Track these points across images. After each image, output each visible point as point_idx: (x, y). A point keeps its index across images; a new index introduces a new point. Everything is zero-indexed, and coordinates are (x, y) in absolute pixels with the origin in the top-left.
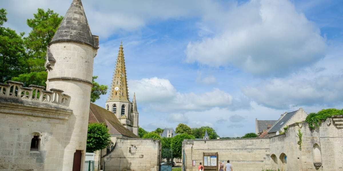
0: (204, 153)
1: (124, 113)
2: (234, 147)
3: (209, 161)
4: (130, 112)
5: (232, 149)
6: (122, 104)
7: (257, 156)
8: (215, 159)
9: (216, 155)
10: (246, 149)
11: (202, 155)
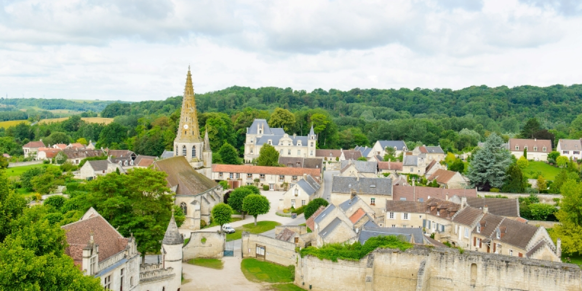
0: (257, 245)
1: (195, 155)
2: (276, 245)
3: (260, 251)
4: (202, 151)
5: (274, 246)
6: (193, 144)
7: (288, 254)
8: (264, 250)
9: (264, 248)
10: (282, 248)
11: (255, 246)
